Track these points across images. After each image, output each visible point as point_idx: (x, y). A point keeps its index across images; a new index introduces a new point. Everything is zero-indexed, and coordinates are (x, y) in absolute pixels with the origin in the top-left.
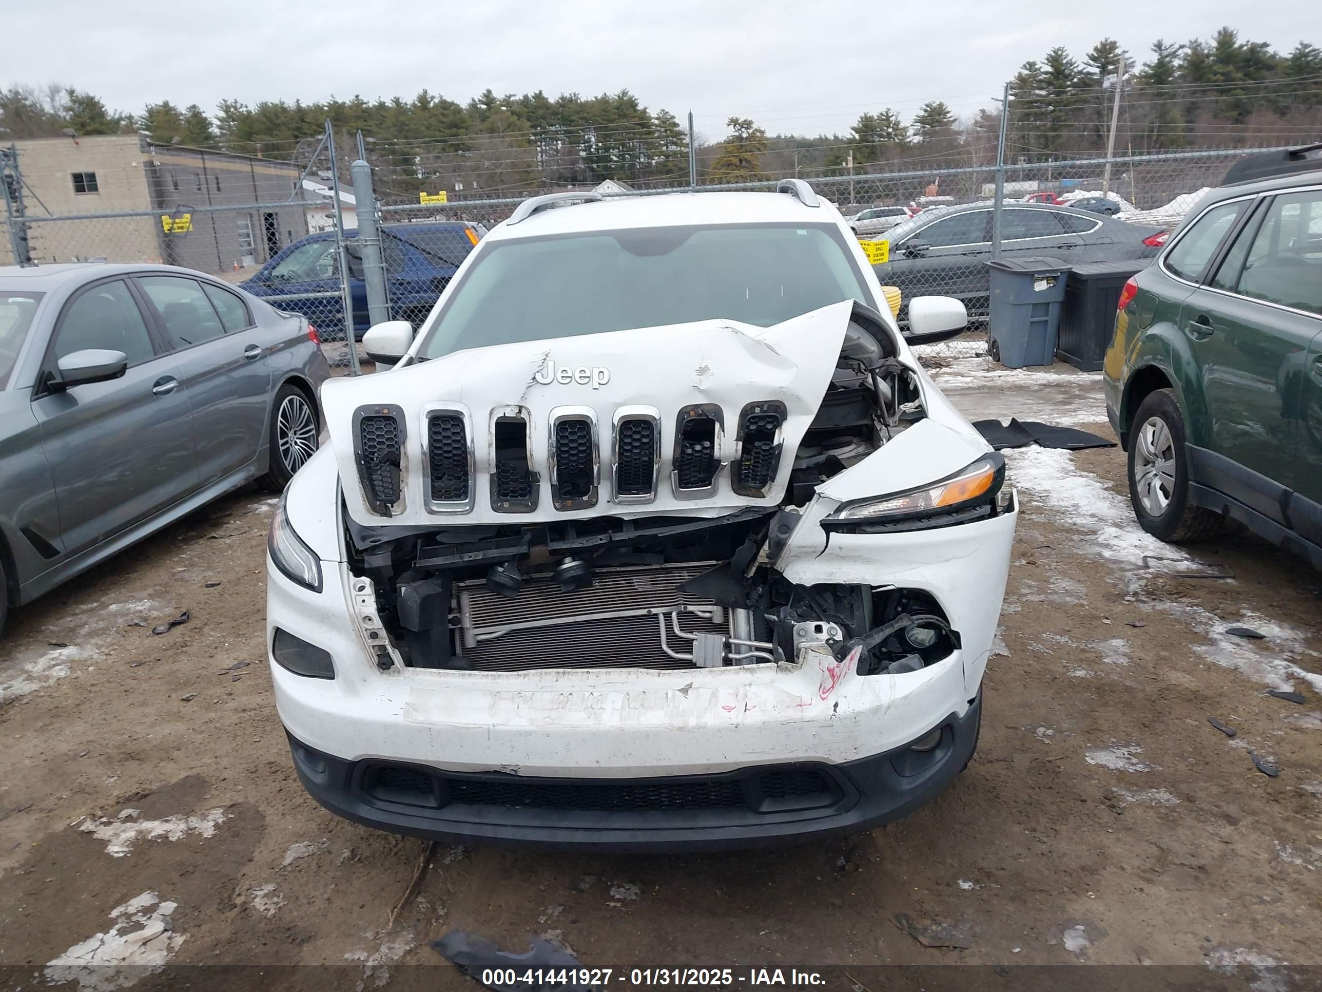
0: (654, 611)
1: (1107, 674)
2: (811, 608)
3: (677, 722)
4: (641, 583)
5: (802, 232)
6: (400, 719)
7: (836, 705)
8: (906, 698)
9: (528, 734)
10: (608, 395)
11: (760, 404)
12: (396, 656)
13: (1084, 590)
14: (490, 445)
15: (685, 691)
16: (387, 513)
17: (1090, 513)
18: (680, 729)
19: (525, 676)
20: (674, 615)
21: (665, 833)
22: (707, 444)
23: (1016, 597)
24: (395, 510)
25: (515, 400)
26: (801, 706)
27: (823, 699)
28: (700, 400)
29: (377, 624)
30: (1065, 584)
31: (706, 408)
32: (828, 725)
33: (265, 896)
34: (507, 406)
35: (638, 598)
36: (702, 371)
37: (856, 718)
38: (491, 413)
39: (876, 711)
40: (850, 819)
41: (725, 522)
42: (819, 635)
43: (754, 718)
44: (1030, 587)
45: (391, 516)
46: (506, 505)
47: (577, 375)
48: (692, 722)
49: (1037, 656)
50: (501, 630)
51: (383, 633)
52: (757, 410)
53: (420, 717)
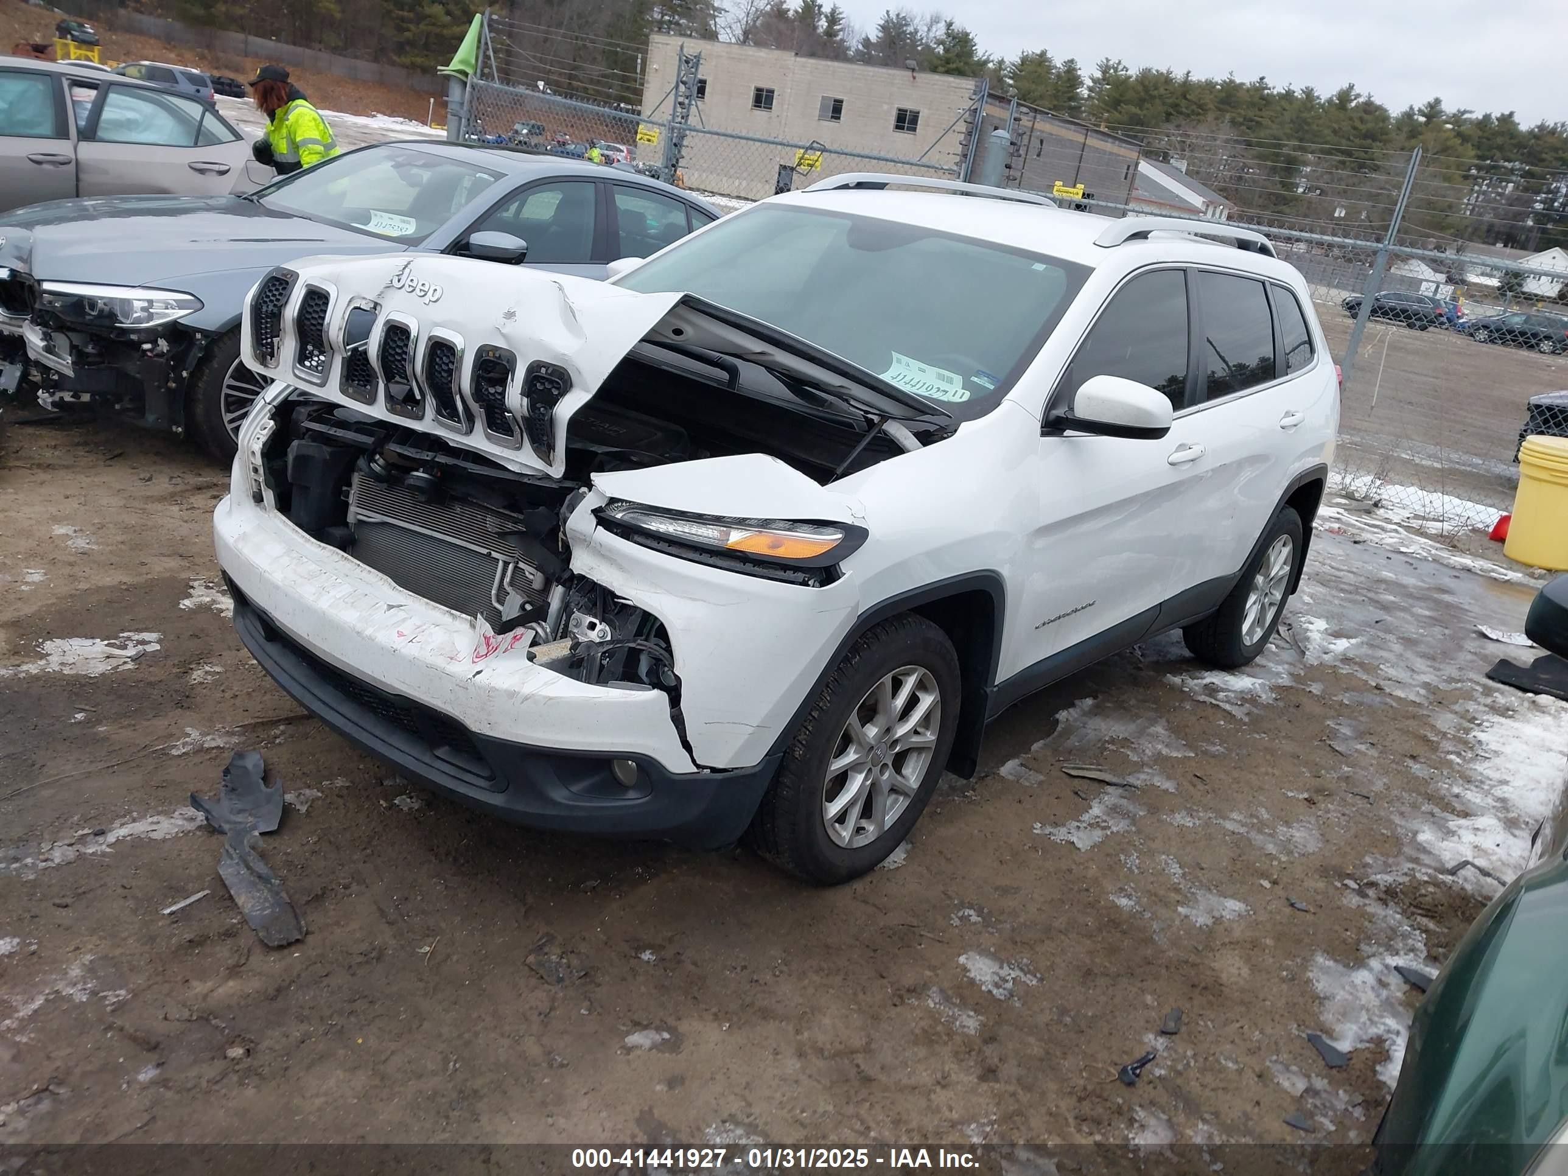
0: (494, 554)
1: (1154, 919)
2: (595, 604)
3: (359, 627)
4: (492, 523)
5: (1039, 267)
6: (233, 543)
7: (479, 673)
9: (277, 587)
10: (436, 313)
11: (547, 365)
12: (269, 496)
13: (1312, 850)
14: (340, 329)
15: (390, 607)
16: (264, 363)
18: (358, 633)
19: (324, 548)
20: (511, 566)
21: (365, 734)
22: (500, 389)
23: (1212, 816)
24: (272, 363)
25: (372, 296)
26: (452, 659)
27: (474, 662)
28: (501, 343)
29: (258, 461)
30: (1302, 835)
31: (503, 353)
32: (464, 686)
33: (206, 672)
34: (364, 298)
35: (483, 537)
36: (510, 315)
37: (491, 691)
38: (350, 301)
39: (512, 694)
40: (496, 799)
41: (526, 480)
42: (589, 632)
43: (411, 650)
45: (266, 366)
46: (351, 390)
47: (420, 286)
48: (368, 632)
49: (1112, 866)
50: (377, 518)
51: (261, 471)
52: (543, 370)
53: (240, 546)
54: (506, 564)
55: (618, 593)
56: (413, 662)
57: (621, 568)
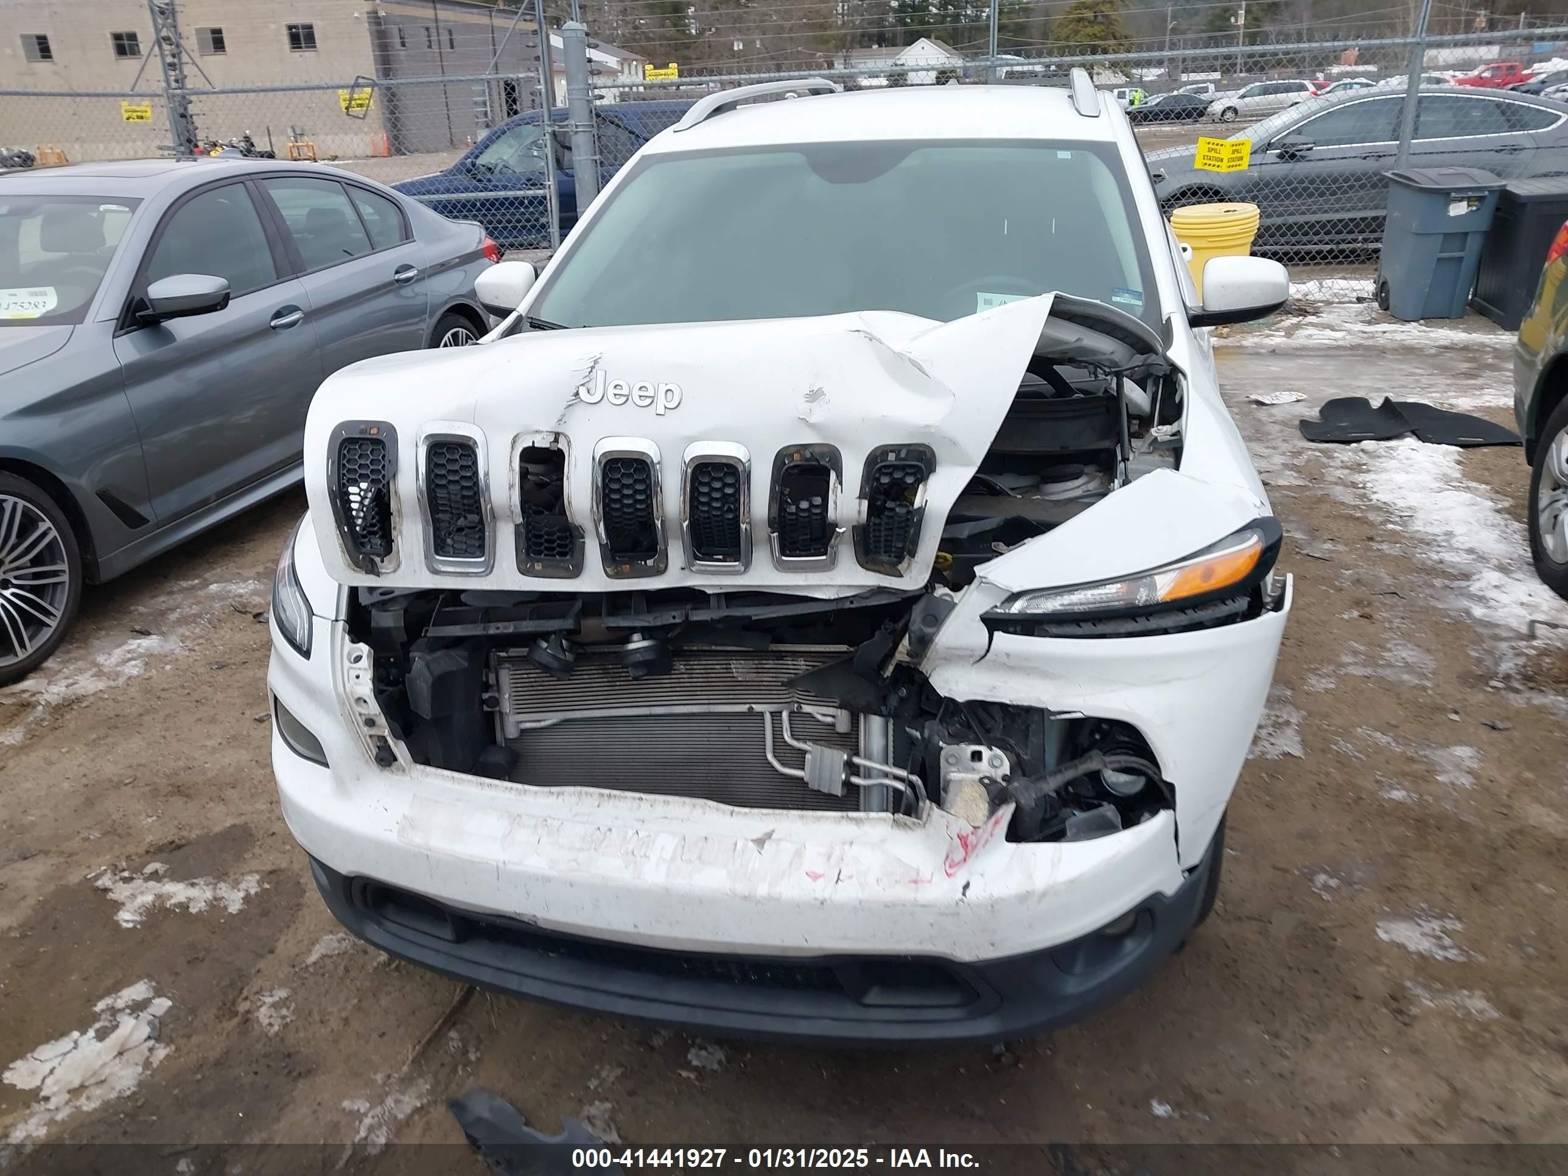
0: (757, 708)
1: (1437, 799)
2: (970, 727)
3: (742, 888)
4: (739, 669)
5: (1064, 155)
6: (392, 837)
7: (966, 886)
8: (1072, 882)
9: (546, 880)
10: (678, 425)
11: (896, 449)
12: (400, 749)
13: (1432, 665)
14: (511, 487)
15: (760, 842)
16: (372, 569)
17: (1467, 546)
18: (745, 898)
19: (559, 794)
20: (785, 715)
21: (734, 1016)
22: (818, 500)
23: (1331, 668)
24: (386, 566)
25: (549, 425)
26: (915, 882)
27: (949, 875)
28: (810, 439)
29: (373, 708)
30: (1406, 653)
31: (817, 450)
32: (953, 912)
33: (274, 1005)
34: (537, 431)
35: (735, 689)
36: (814, 396)
37: (994, 906)
38: (514, 442)
39: (1024, 898)
40: (984, 1027)
41: (847, 605)
42: (977, 765)
43: (848, 893)
44: (1355, 653)
45: (378, 574)
46: (538, 567)
47: (636, 393)
48: (762, 890)
49: (1341, 761)
50: (551, 719)
51: (382, 720)
52: (892, 457)
53: (417, 839)
54: (776, 715)
55: (1052, 709)
56: (860, 908)
57: (1045, 675)
